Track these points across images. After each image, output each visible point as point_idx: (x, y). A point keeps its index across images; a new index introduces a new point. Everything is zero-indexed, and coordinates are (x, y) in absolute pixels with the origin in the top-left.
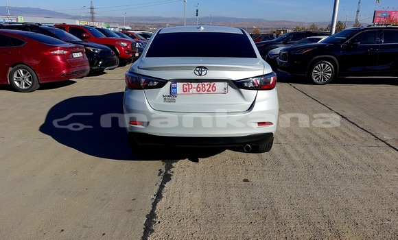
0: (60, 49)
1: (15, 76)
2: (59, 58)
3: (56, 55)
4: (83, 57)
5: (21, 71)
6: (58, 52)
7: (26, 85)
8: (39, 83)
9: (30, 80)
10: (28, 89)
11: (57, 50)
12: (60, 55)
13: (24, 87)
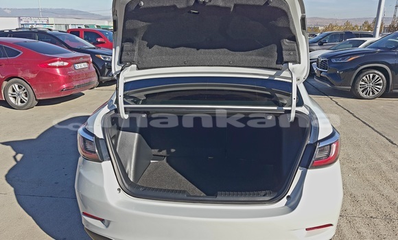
0: (60, 61)
1: (10, 91)
2: (58, 71)
3: (55, 67)
4: (89, 68)
5: (17, 86)
6: (57, 64)
7: (22, 102)
8: (36, 100)
9: (26, 97)
10: (24, 106)
11: (56, 61)
12: (59, 67)
13: (20, 104)
